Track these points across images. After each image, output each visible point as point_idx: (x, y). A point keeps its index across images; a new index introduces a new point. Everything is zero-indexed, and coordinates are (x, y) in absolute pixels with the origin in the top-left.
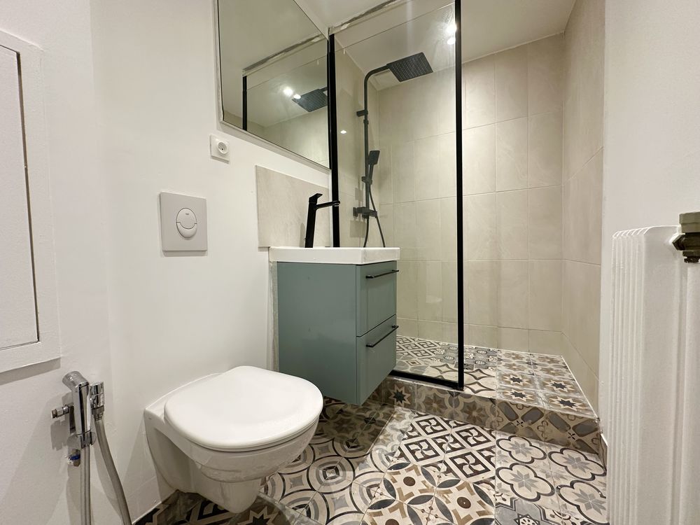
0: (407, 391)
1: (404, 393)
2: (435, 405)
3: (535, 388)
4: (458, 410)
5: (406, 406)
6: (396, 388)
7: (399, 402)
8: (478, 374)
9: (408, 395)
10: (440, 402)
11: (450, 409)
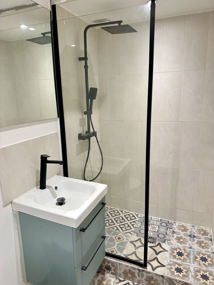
0: (113, 265)
1: (111, 266)
2: (129, 275)
3: (190, 262)
4: (143, 279)
5: (112, 273)
6: (106, 263)
7: (108, 271)
8: (158, 249)
9: (113, 268)
10: (133, 274)
11: (138, 278)
